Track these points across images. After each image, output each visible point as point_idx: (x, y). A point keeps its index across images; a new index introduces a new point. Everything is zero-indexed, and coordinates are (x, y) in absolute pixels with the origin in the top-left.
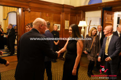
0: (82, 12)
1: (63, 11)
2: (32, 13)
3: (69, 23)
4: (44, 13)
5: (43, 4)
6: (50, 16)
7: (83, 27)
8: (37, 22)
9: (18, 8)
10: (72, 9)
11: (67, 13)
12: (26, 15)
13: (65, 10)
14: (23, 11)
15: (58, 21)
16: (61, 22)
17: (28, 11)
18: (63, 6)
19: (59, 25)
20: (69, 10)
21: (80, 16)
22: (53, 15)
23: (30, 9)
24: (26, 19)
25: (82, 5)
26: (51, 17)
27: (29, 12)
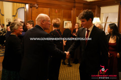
0: (97, 7)
1: (74, 7)
2: (40, 9)
4: (53, 10)
6: (59, 12)
9: (25, 4)
10: (84, 4)
11: (79, 9)
12: (33, 12)
13: (77, 5)
14: (31, 7)
15: (69, 17)
16: (72, 19)
17: (35, 6)
20: (82, 5)
22: (62, 11)
23: (37, 5)
24: (33, 16)
26: (60, 14)
27: (37, 8)
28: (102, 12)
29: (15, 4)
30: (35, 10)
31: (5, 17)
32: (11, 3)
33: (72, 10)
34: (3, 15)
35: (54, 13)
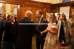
0: (58, 7)
1: (45, 7)
2: (26, 8)
4: (33, 8)
5: (32, 2)
8: (28, 13)
9: (18, 5)
10: (51, 5)
11: (47, 8)
13: (46, 6)
14: (21, 7)
17: (23, 6)
18: (45, 4)
20: (49, 6)
21: (56, 10)
23: (25, 5)
24: (22, 11)
25: (58, 3)
27: (24, 7)
28: (60, 10)
29: (12, 5)
30: (23, 8)
31: (7, 12)
32: (10, 4)
33: (44, 8)
34: (6, 11)
35: (33, 10)
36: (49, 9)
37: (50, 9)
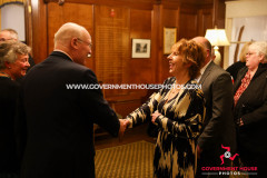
1: (159, 2)
2: (70, 7)
3: (175, 37)
4: (104, 9)
6: (119, 15)
7: (216, 48)
11: (169, 7)
12: (52, 14)
14: (44, 2)
15: (145, 29)
16: (153, 33)
19: (148, 42)
21: (208, 14)
22: (128, 13)
24: (51, 25)
26: (122, 20)
27: (62, 4)
30: (55, 10)
33: (151, 8)
35: (105, 19)
36: (177, 13)
37: (181, 13)
